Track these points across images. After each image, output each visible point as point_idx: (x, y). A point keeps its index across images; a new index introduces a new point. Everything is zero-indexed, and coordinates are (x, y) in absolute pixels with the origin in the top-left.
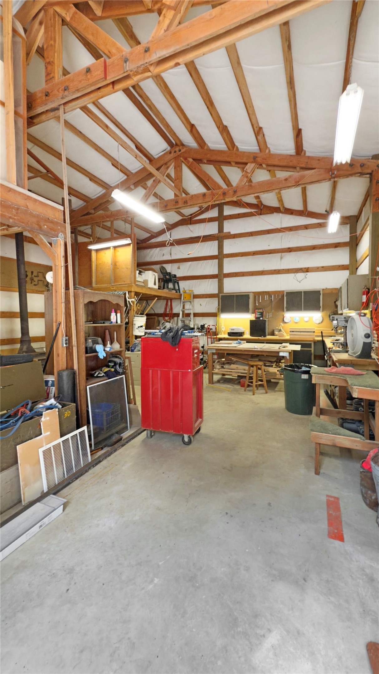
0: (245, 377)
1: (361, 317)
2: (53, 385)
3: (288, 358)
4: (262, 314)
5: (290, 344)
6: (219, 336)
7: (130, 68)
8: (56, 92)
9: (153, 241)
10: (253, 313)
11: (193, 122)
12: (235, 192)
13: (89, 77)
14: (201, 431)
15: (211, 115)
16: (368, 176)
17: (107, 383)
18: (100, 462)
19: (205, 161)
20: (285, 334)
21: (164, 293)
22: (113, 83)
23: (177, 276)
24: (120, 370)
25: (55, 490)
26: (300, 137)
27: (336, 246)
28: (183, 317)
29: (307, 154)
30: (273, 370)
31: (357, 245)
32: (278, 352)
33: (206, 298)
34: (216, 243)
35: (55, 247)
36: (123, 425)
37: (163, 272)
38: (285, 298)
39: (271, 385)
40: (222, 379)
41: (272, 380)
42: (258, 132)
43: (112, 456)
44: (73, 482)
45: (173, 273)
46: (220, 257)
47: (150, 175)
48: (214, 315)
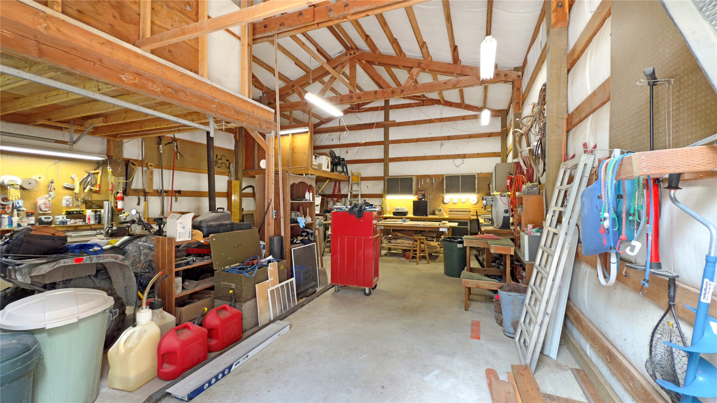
0: (410, 250)
1: (502, 197)
2: (264, 248)
3: (447, 233)
4: (424, 196)
5: (449, 222)
6: (385, 216)
7: (334, 16)
8: (272, 25)
9: (323, 126)
10: (416, 194)
11: (368, 34)
12: (402, 91)
13: (301, 18)
14: (377, 288)
15: (385, 31)
16: (511, 83)
17: (304, 247)
18: (304, 305)
19: (377, 64)
20: (445, 214)
21: (335, 175)
22: (318, 24)
23: (345, 160)
24: (312, 239)
25: (282, 318)
26: (456, 51)
27: (490, 135)
28: (351, 198)
29: (462, 64)
30: (434, 243)
31: (507, 135)
32: (439, 228)
33: (373, 180)
34: (382, 130)
35: (268, 141)
36: (314, 283)
37: (333, 156)
38: (445, 181)
39: (432, 257)
40: (388, 253)
41: (433, 254)
42: (423, 45)
43: (311, 302)
44: (289, 316)
45: (341, 157)
46: (386, 143)
47: (328, 73)
48: (380, 196)
